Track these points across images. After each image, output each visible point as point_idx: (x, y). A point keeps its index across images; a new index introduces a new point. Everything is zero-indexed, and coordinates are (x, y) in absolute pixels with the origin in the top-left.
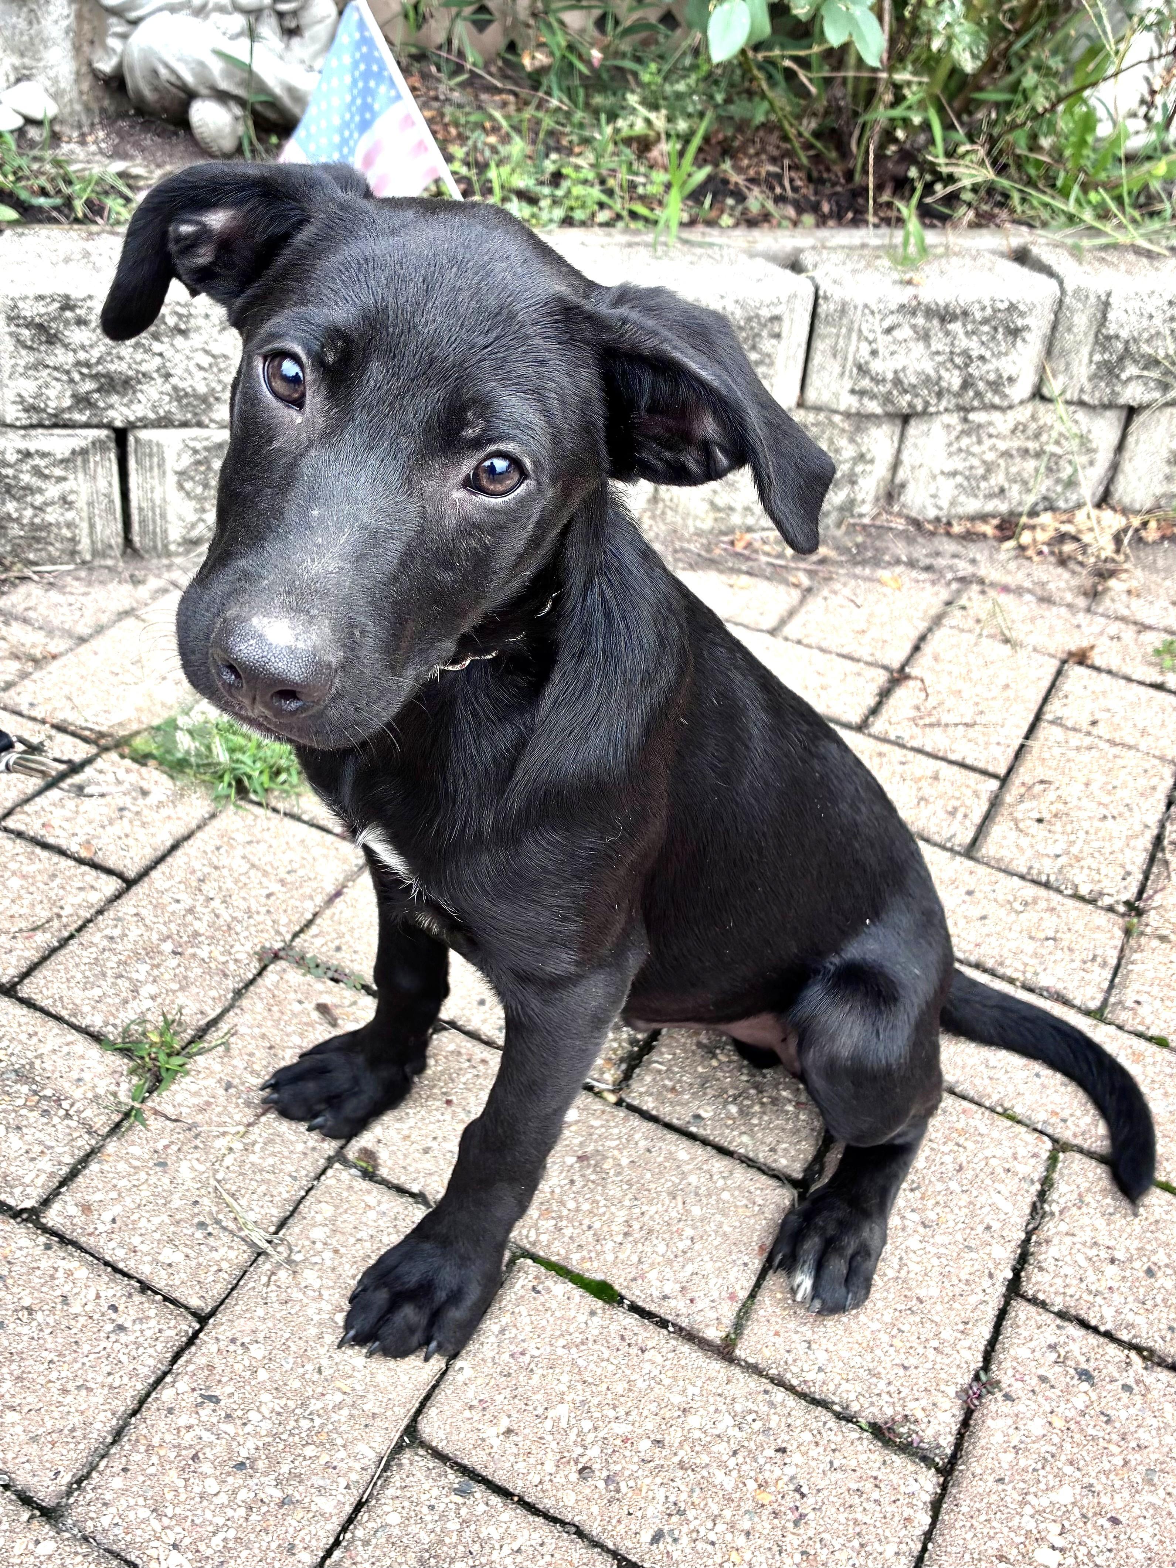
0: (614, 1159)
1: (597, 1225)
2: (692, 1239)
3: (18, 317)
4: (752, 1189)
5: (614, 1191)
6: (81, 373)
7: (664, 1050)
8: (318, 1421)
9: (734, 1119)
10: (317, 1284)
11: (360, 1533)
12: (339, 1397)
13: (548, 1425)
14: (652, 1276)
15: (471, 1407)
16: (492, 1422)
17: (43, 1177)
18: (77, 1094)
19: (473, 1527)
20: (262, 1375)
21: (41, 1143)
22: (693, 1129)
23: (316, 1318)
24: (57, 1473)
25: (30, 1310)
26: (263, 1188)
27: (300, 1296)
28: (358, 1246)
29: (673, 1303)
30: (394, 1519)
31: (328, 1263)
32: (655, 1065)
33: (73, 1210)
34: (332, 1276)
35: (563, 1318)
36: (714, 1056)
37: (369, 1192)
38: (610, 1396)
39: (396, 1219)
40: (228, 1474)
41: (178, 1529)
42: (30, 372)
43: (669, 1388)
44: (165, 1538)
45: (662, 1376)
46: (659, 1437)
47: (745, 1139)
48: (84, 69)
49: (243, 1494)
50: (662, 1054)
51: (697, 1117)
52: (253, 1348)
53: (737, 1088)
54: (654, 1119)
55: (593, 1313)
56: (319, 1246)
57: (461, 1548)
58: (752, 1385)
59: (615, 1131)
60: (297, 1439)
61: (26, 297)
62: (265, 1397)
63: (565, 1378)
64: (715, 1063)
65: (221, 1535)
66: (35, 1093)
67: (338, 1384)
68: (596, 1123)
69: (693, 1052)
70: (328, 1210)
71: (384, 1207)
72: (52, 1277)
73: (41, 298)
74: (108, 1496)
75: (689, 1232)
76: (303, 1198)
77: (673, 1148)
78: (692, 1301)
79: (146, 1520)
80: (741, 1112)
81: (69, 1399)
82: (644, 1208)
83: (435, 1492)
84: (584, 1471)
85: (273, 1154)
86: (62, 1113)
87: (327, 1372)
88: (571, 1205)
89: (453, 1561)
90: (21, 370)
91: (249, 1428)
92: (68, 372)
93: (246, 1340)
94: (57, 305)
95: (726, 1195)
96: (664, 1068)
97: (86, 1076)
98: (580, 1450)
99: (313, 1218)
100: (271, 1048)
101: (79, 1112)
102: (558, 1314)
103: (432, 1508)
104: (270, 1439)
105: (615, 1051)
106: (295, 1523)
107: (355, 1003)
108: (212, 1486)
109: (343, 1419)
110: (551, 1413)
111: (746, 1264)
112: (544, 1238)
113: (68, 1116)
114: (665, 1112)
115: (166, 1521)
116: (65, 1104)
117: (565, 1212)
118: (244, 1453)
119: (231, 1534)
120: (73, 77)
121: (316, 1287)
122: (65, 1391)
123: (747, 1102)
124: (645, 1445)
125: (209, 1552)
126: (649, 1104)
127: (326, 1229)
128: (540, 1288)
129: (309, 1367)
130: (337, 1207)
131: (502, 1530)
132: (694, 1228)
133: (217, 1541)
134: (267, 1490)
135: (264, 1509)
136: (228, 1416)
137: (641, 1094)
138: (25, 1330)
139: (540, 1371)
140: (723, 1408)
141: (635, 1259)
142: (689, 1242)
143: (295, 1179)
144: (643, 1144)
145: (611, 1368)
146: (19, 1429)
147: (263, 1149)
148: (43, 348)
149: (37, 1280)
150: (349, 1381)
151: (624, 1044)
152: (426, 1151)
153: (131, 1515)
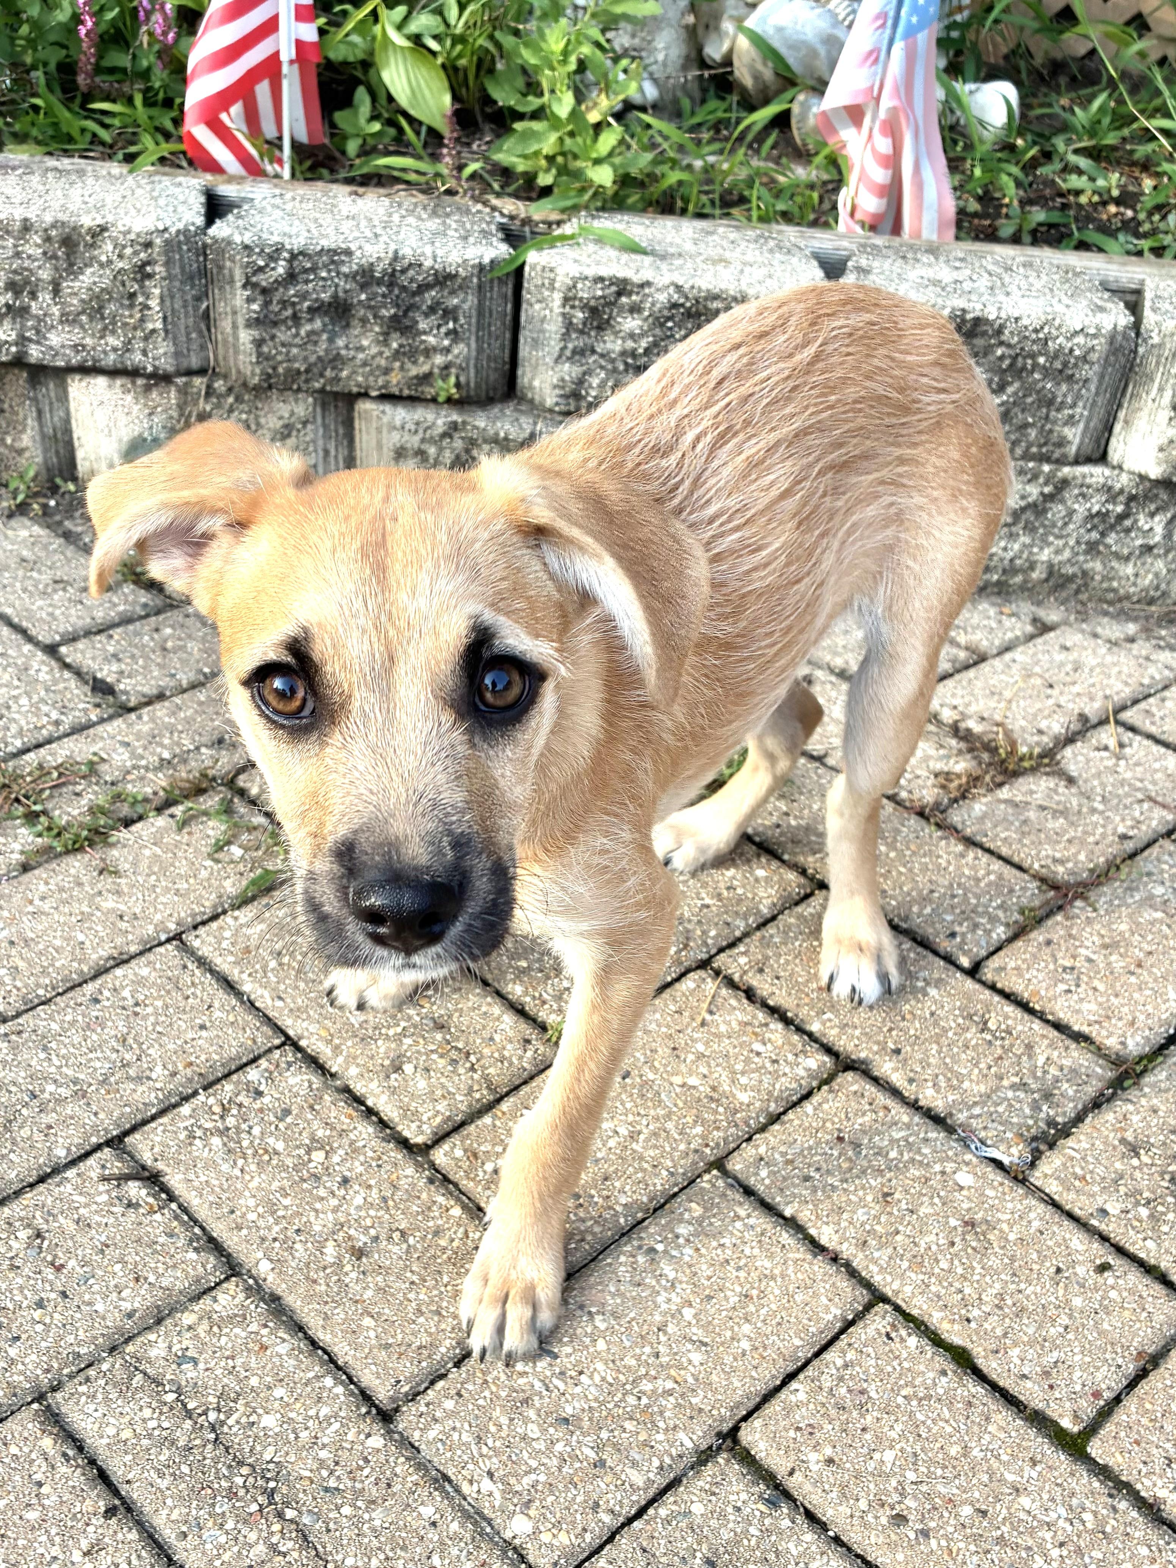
0: (1001, 1231)
1: (967, 1291)
2: (1066, 1328)
3: (575, 298)
4: (1145, 1294)
5: (993, 1262)
6: (626, 364)
7: (1082, 1137)
8: (645, 1400)
9: (1141, 1221)
10: (672, 1275)
11: (663, 1512)
12: (670, 1385)
13: (871, 1466)
14: (1015, 1352)
15: (798, 1429)
16: (816, 1447)
17: (439, 1119)
18: (486, 1051)
19: (773, 1538)
20: (601, 1345)
21: (443, 1087)
22: (1094, 1222)
23: (664, 1306)
24: (399, 1382)
25: (403, 1234)
26: (640, 1175)
27: (654, 1283)
28: (719, 1251)
29: (1029, 1384)
30: (697, 1509)
31: (687, 1258)
32: (1068, 1151)
33: (459, 1153)
34: (688, 1271)
35: (909, 1370)
36: (1137, 1155)
37: (741, 1204)
38: (940, 1456)
39: (762, 1234)
40: (551, 1425)
41: (495, 1460)
42: (577, 357)
43: (1006, 1464)
44: (481, 1464)
45: (1001, 1451)
46: (984, 1507)
47: (1150, 1244)
48: (693, 55)
49: (559, 1447)
50: (1080, 1141)
51: (1104, 1212)
52: (598, 1318)
53: (1153, 1192)
54: (1055, 1205)
55: (944, 1373)
56: (681, 1241)
57: (758, 1553)
58: (1096, 1484)
59: (1010, 1205)
60: (621, 1411)
61: (586, 278)
62: (600, 1366)
63: (898, 1427)
64: (1135, 1162)
65: (533, 1477)
66: (449, 1043)
67: (673, 1372)
68: (990, 1193)
69: (1115, 1148)
70: (697, 1210)
71: (752, 1221)
72: (429, 1208)
73: (601, 279)
74: (438, 1414)
75: (1065, 1320)
76: (675, 1195)
77: (1068, 1236)
78: (1051, 1387)
79: (467, 1445)
80: (1151, 1216)
81: (421, 1320)
82: (1023, 1286)
83: (744, 1496)
84: (900, 1519)
85: (655, 1147)
86: (468, 1065)
87: (664, 1359)
88: (944, 1265)
89: (747, 1561)
90: (568, 353)
91: (578, 1389)
92: (613, 361)
93: (593, 1310)
94: (614, 289)
95: (1113, 1294)
96: (1078, 1156)
97: (497, 1037)
98: (896, 1497)
99: (681, 1214)
100: (674, 1049)
101: (484, 1068)
102: (906, 1365)
103: (738, 1509)
104: (595, 1405)
105: (1029, 1128)
106: (603, 1486)
107: (766, 1025)
108: (533, 1430)
109: (670, 1406)
110: (877, 1456)
111: (1120, 1367)
112: (908, 1289)
113: (472, 1069)
114: (1068, 1200)
115: (485, 1450)
116: (473, 1058)
117: (937, 1271)
118: (569, 1410)
119: (542, 1478)
120: (681, 61)
121: (671, 1278)
122: (419, 1312)
123: (1160, 1208)
124: (967, 1511)
125: (518, 1488)
126: (1053, 1188)
127: (691, 1228)
128: (893, 1335)
129: (647, 1350)
130: (706, 1209)
131: (800, 1549)
132: (1071, 1316)
133: (527, 1481)
134: (584, 1449)
135: (577, 1465)
136: (562, 1373)
137: (1046, 1176)
138: (395, 1249)
139: (875, 1414)
140: (1059, 1498)
141: (999, 1332)
142: (1062, 1330)
143: (672, 1174)
144: (1036, 1224)
145: (949, 1429)
146: (372, 1334)
147: (647, 1140)
148: (593, 333)
149: (415, 1208)
150: (682, 1372)
151: (1041, 1124)
152: (807, 1178)
153: (456, 1436)
